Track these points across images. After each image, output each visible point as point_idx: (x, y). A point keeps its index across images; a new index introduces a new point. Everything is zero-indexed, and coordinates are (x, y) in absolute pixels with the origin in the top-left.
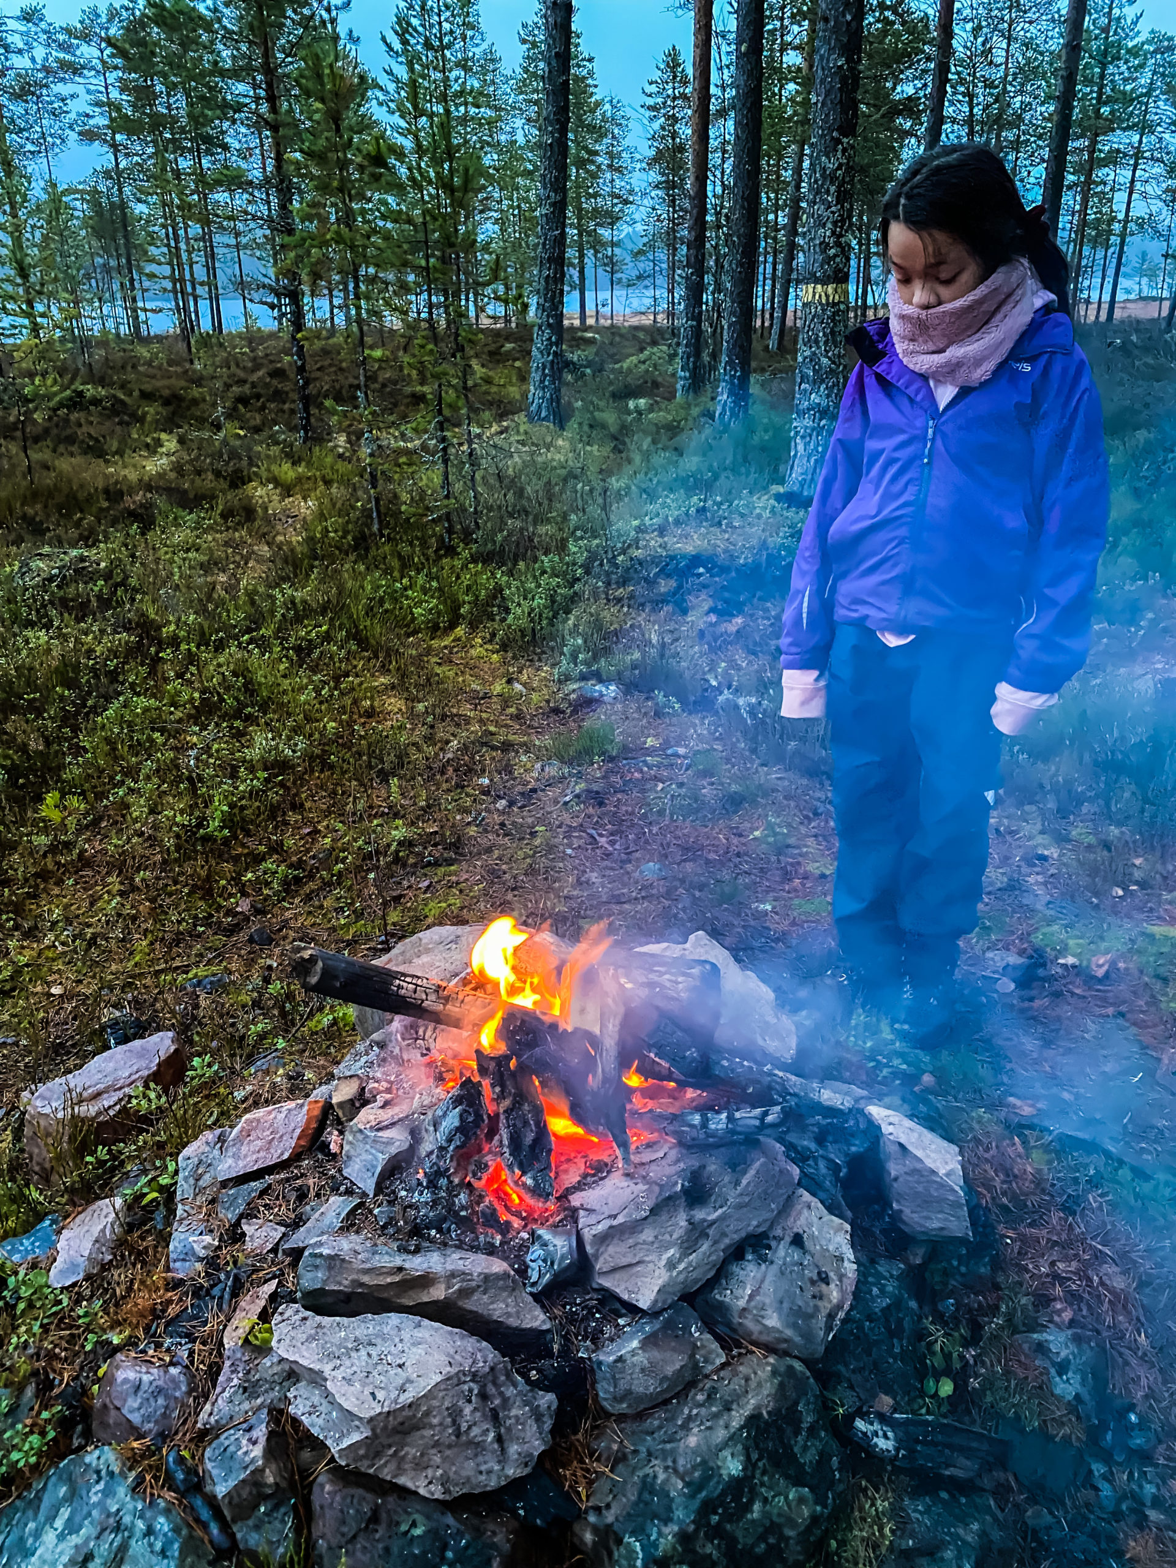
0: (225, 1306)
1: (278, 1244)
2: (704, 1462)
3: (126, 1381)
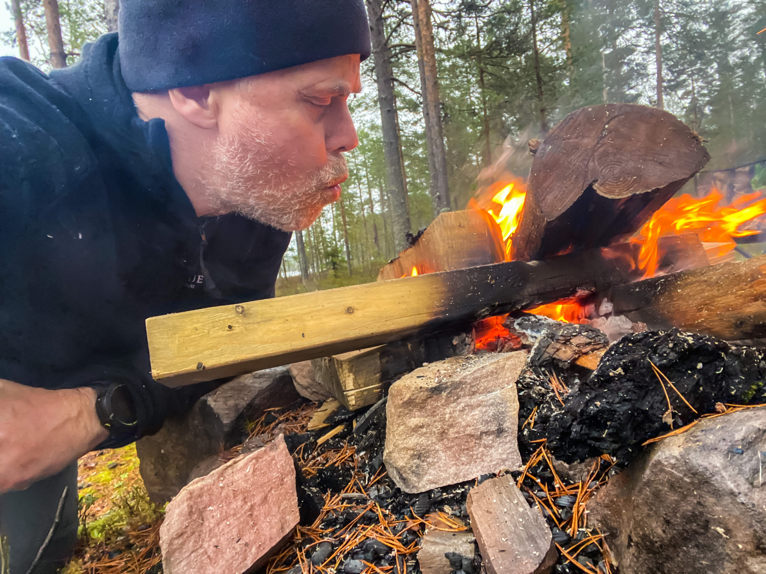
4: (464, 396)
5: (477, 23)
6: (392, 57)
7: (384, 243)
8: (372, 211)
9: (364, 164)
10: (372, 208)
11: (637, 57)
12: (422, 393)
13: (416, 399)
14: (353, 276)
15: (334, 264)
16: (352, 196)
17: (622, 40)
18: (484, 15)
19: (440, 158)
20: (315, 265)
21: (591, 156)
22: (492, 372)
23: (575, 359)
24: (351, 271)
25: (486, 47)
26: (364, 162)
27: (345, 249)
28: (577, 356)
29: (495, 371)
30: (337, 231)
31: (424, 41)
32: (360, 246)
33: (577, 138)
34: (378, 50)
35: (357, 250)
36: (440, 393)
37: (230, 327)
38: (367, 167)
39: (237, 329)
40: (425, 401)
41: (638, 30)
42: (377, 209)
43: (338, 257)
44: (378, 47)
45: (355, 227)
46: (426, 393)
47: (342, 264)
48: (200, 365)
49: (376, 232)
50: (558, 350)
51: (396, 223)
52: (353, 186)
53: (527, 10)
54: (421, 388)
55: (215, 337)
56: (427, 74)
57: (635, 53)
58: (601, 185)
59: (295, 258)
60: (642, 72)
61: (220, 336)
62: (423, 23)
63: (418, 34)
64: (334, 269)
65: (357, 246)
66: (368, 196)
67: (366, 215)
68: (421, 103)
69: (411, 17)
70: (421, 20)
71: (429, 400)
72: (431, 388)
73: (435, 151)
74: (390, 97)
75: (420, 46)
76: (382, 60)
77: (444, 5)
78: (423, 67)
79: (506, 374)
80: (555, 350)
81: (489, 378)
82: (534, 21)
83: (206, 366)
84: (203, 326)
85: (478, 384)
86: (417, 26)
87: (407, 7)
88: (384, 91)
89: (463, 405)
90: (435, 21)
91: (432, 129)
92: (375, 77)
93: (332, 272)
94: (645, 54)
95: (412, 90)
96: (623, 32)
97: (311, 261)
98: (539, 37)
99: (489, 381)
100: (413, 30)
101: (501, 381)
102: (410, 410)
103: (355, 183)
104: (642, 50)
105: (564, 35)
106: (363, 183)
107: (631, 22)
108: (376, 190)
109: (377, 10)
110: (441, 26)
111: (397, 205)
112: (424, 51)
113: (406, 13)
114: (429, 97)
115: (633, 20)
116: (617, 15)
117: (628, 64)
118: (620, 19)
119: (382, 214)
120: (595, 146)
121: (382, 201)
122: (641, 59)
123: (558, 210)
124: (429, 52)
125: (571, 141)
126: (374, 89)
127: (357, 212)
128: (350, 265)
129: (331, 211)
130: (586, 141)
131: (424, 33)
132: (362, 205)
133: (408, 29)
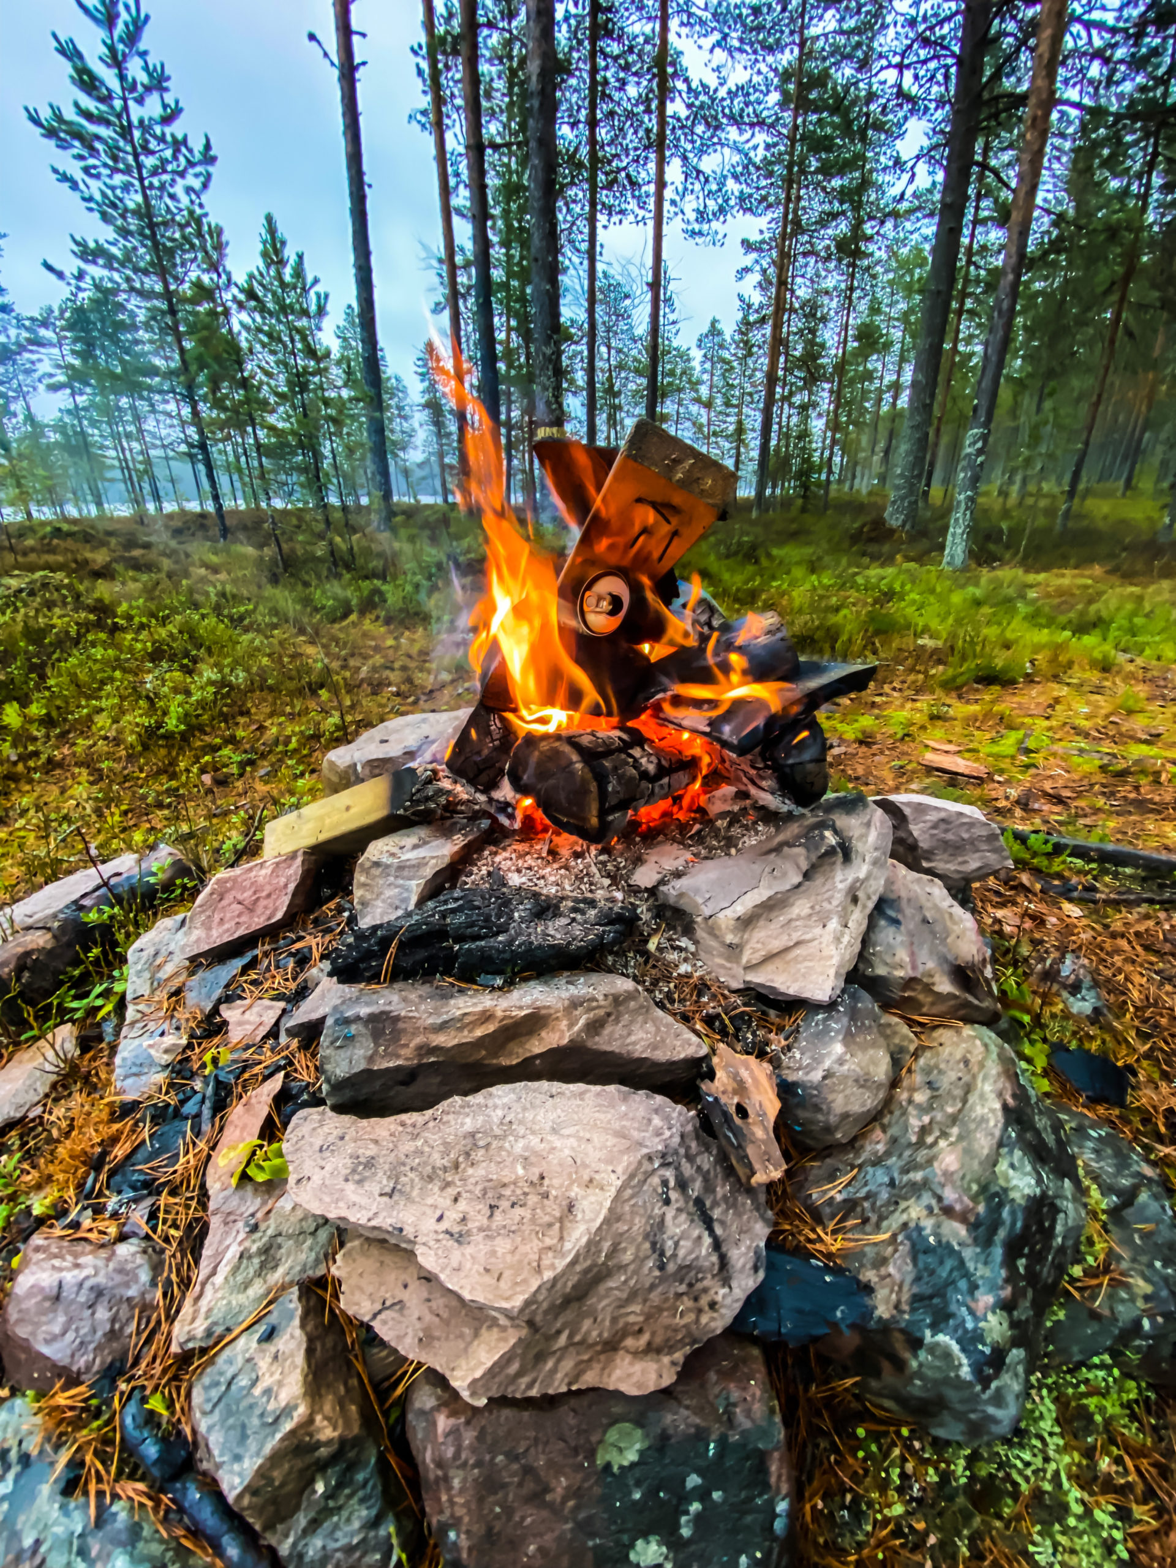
0: (206, 1127)
1: (277, 1024)
2: (984, 1188)
3: (36, 1289)
15: (806, 487)
34: (962, 106)
44: (966, 96)
56: (1024, 167)
62: (1041, 61)
64: (804, 496)
73: (995, 321)
74: (959, 202)
76: (965, 127)
88: (953, 189)
112: (1029, 122)
131: (1039, 82)
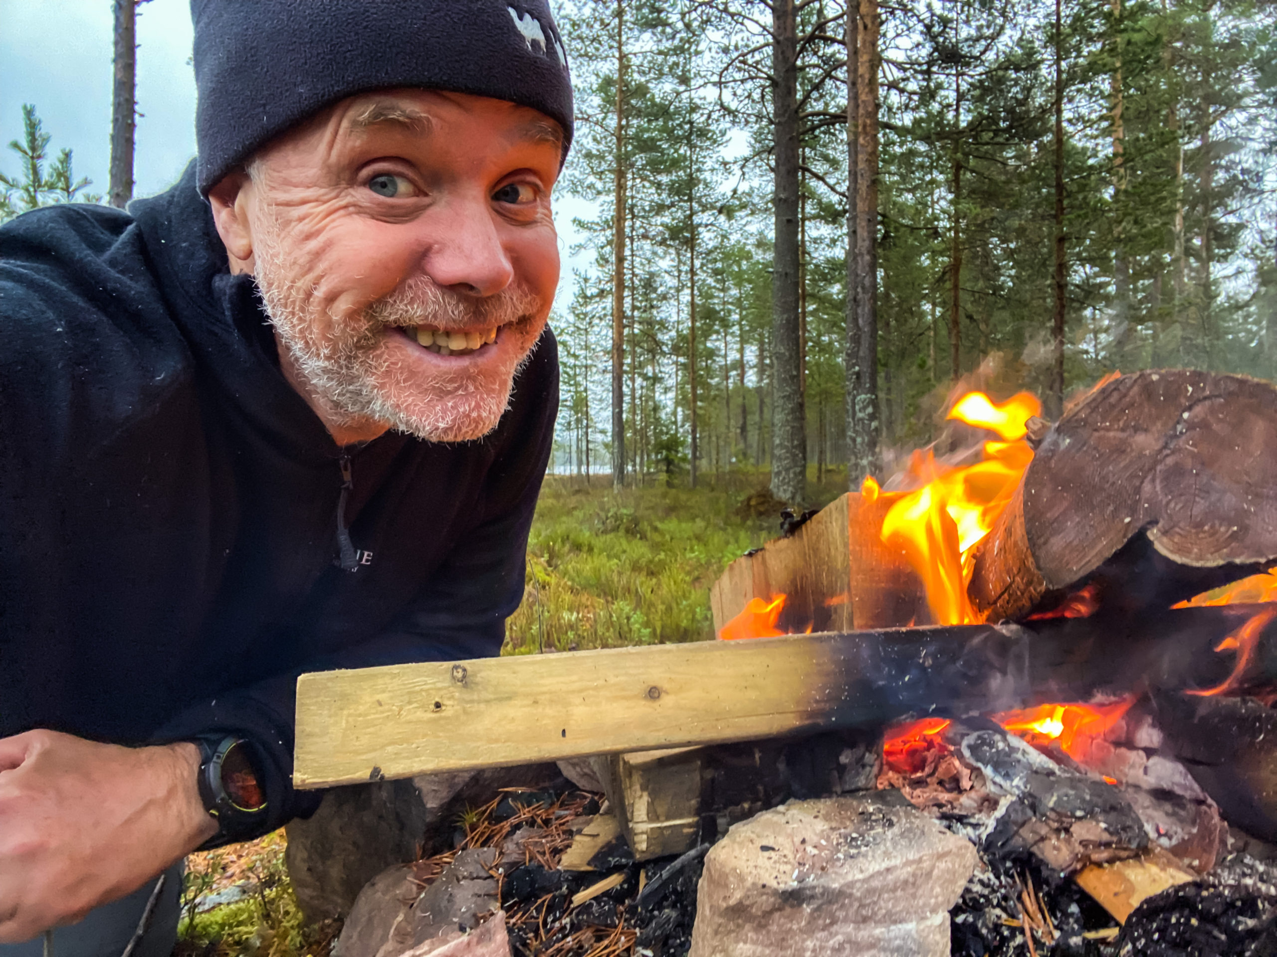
4: (846, 920)
5: (958, 86)
6: (805, 133)
7: (756, 437)
8: (742, 381)
9: (738, 303)
10: (742, 376)
11: (1245, 159)
12: (764, 897)
13: (752, 905)
14: (698, 487)
15: (669, 462)
16: (711, 354)
17: (1220, 128)
18: (971, 73)
19: (866, 309)
20: (638, 460)
21: (1150, 470)
22: (906, 882)
23: (1075, 872)
24: (695, 477)
25: (970, 124)
26: (739, 299)
27: (689, 439)
28: (1079, 866)
29: (911, 880)
30: (679, 409)
31: (861, 111)
32: (714, 439)
33: (1123, 430)
34: (783, 120)
35: (709, 443)
36: (800, 905)
37: (438, 705)
38: (742, 308)
39: (448, 711)
40: (768, 914)
41: (1253, 111)
42: (751, 379)
43: (677, 452)
44: (783, 115)
45: (710, 404)
46: (772, 900)
47: (682, 464)
48: (376, 771)
49: (745, 418)
50: (1043, 839)
51: (780, 409)
52: (714, 337)
53: (1050, 66)
54: (764, 886)
55: (409, 722)
56: (861, 165)
57: (1243, 152)
58: (1165, 533)
59: (606, 445)
60: (1252, 185)
61: (419, 721)
62: (863, 80)
63: (854, 97)
64: (668, 471)
65: (710, 437)
66: (738, 356)
67: (731, 386)
68: (845, 211)
69: (845, 68)
70: (861, 76)
71: (777, 915)
72: (784, 892)
73: (860, 296)
74: (793, 198)
75: (855, 118)
76: (788, 137)
77: (903, 52)
78: (856, 153)
79: (932, 889)
80: (1037, 838)
81: (899, 893)
82: (1060, 87)
83: (386, 776)
84: (391, 698)
85: (875, 903)
86: (853, 85)
87: (839, 52)
88: (785, 189)
89: (840, 938)
90: (885, 76)
91: (859, 259)
92: (773, 163)
93: (663, 477)
94: (1261, 155)
95: (833, 189)
96: (1223, 113)
97: (631, 454)
98: (1067, 115)
99: (896, 900)
100: (844, 89)
101: (921, 903)
102: (738, 926)
103: (718, 332)
104: (1257, 146)
105: (1112, 113)
106: (733, 334)
107: (1240, 97)
108: (754, 348)
109: (789, 53)
110: (893, 85)
111: (785, 380)
112: (860, 129)
113: (837, 60)
114: (861, 206)
115: (1246, 94)
116: (1215, 83)
117: (1227, 169)
118: (1221, 90)
119: (759, 390)
120: (1160, 451)
121: (761, 369)
122: (1251, 161)
123: (1071, 570)
124: (868, 129)
125: (1111, 434)
126: (769, 181)
127: (717, 380)
128: (695, 468)
129: (674, 376)
130: (1140, 439)
131: (863, 97)
132: (726, 369)
133: (837, 88)
